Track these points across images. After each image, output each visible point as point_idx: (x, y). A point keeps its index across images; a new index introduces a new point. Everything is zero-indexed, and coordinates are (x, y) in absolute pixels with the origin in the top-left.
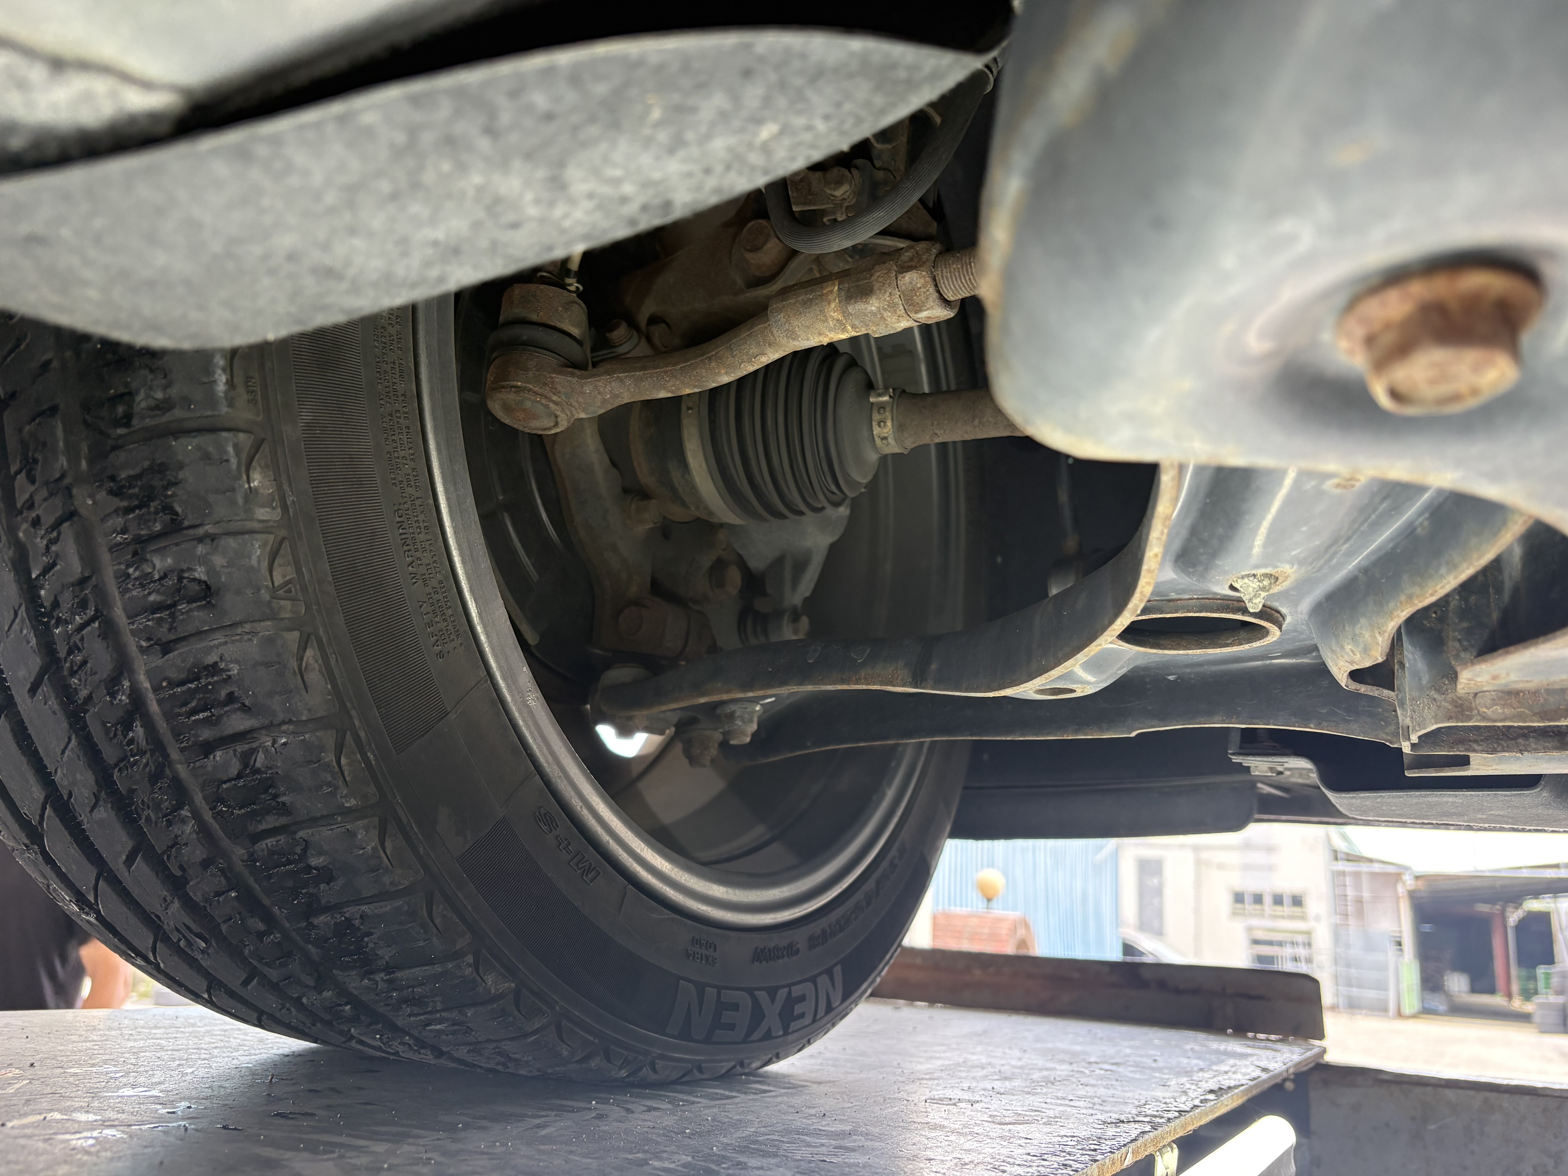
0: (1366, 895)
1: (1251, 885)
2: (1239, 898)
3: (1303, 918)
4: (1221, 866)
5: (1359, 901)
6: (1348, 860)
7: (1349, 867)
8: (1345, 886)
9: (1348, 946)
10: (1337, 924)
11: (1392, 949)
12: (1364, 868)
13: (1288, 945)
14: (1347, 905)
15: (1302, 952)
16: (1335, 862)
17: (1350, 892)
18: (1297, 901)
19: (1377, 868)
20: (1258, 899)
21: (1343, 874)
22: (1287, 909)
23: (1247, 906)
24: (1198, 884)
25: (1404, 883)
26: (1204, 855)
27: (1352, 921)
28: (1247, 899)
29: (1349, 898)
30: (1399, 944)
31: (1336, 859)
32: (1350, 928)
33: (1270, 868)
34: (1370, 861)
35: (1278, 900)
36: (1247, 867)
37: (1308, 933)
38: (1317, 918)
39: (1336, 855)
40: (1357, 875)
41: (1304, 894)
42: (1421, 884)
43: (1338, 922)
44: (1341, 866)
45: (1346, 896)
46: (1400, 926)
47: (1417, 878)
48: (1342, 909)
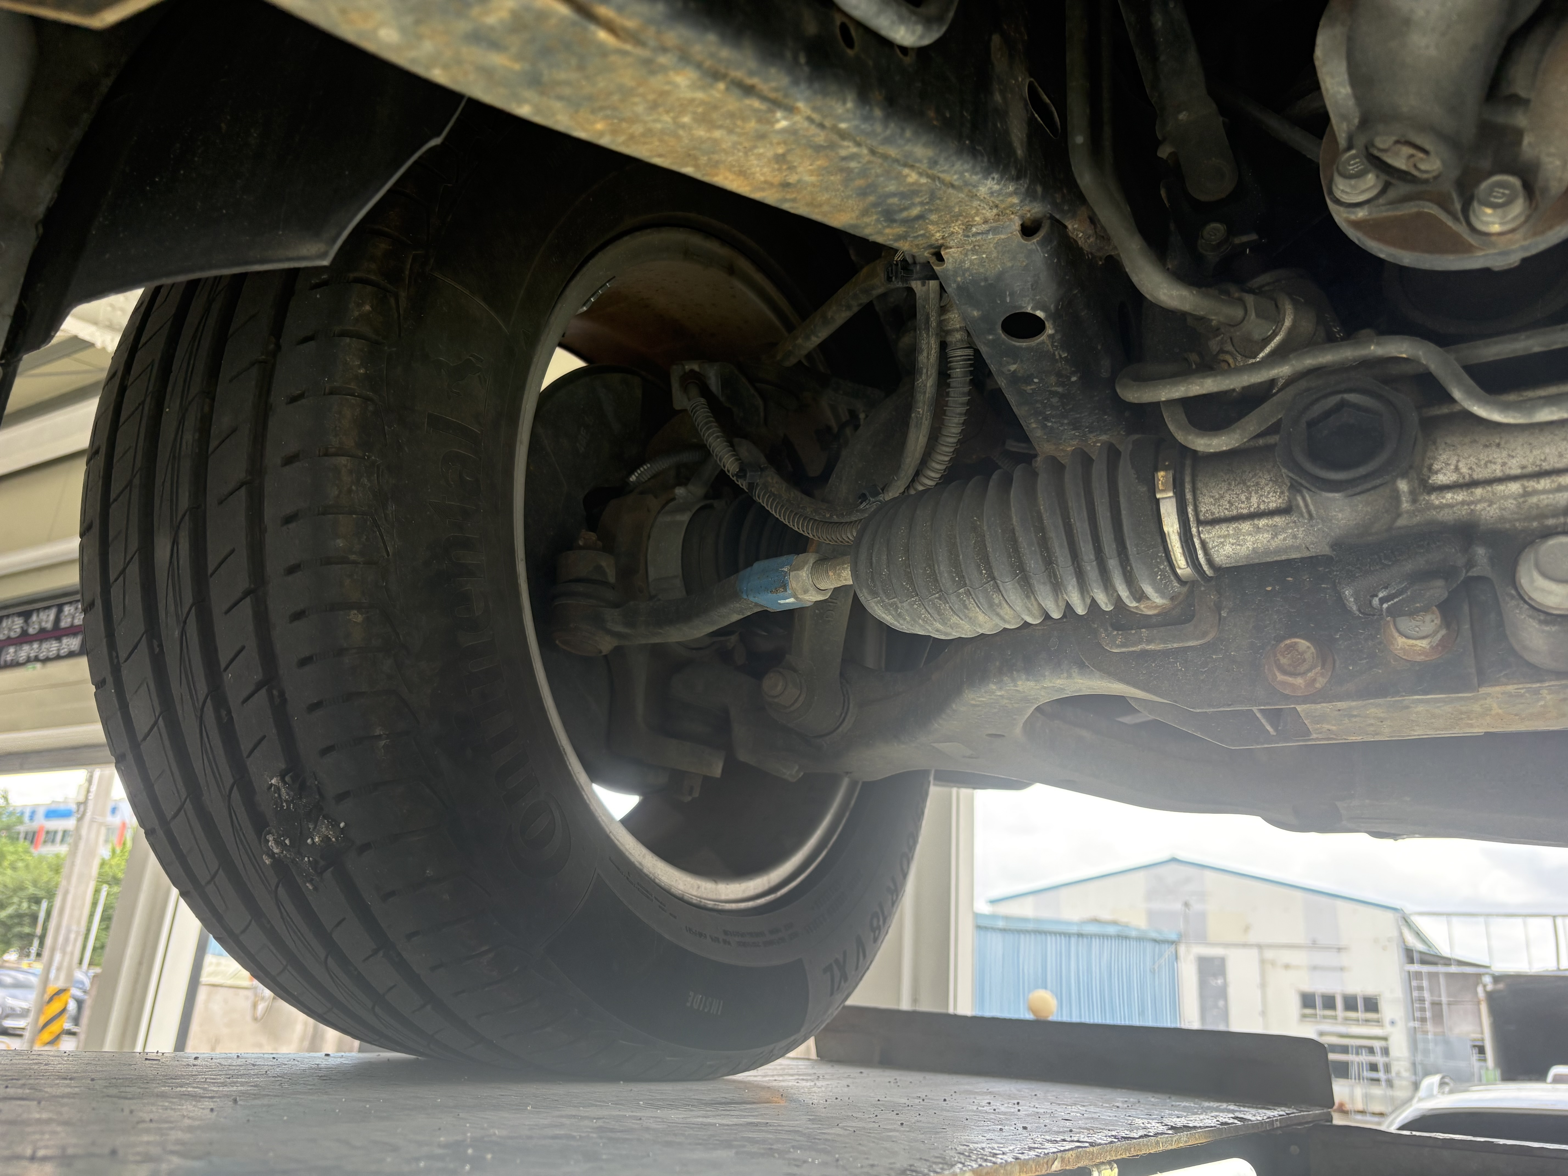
0: (1444, 999)
1: (1321, 986)
2: (1308, 1001)
3: (1379, 1022)
4: (1287, 967)
5: (1436, 1005)
6: (1423, 962)
7: (1425, 969)
8: (1420, 988)
9: (1426, 1052)
10: (1415, 1028)
11: (1475, 1057)
12: (1441, 969)
13: (1364, 1051)
14: (1423, 1010)
15: (1379, 1059)
16: (1411, 965)
17: (1426, 995)
18: (1372, 1005)
19: (1453, 969)
20: (1329, 1002)
21: (1418, 975)
22: (1361, 1015)
23: (1318, 1010)
24: (1263, 985)
25: (1485, 986)
26: (1270, 954)
27: (1429, 1026)
28: (1318, 1002)
29: (1426, 1003)
30: (1481, 1050)
31: (1411, 961)
32: (1429, 1034)
33: (1342, 969)
34: (1447, 961)
35: (1350, 1004)
36: (1315, 968)
37: (1385, 1039)
38: (1393, 1023)
39: (1410, 955)
40: (1433, 976)
41: (1379, 995)
42: (1501, 986)
43: (1417, 1026)
44: (1416, 967)
45: (1422, 1000)
46: (1482, 1033)
47: (1497, 979)
48: (1418, 1014)
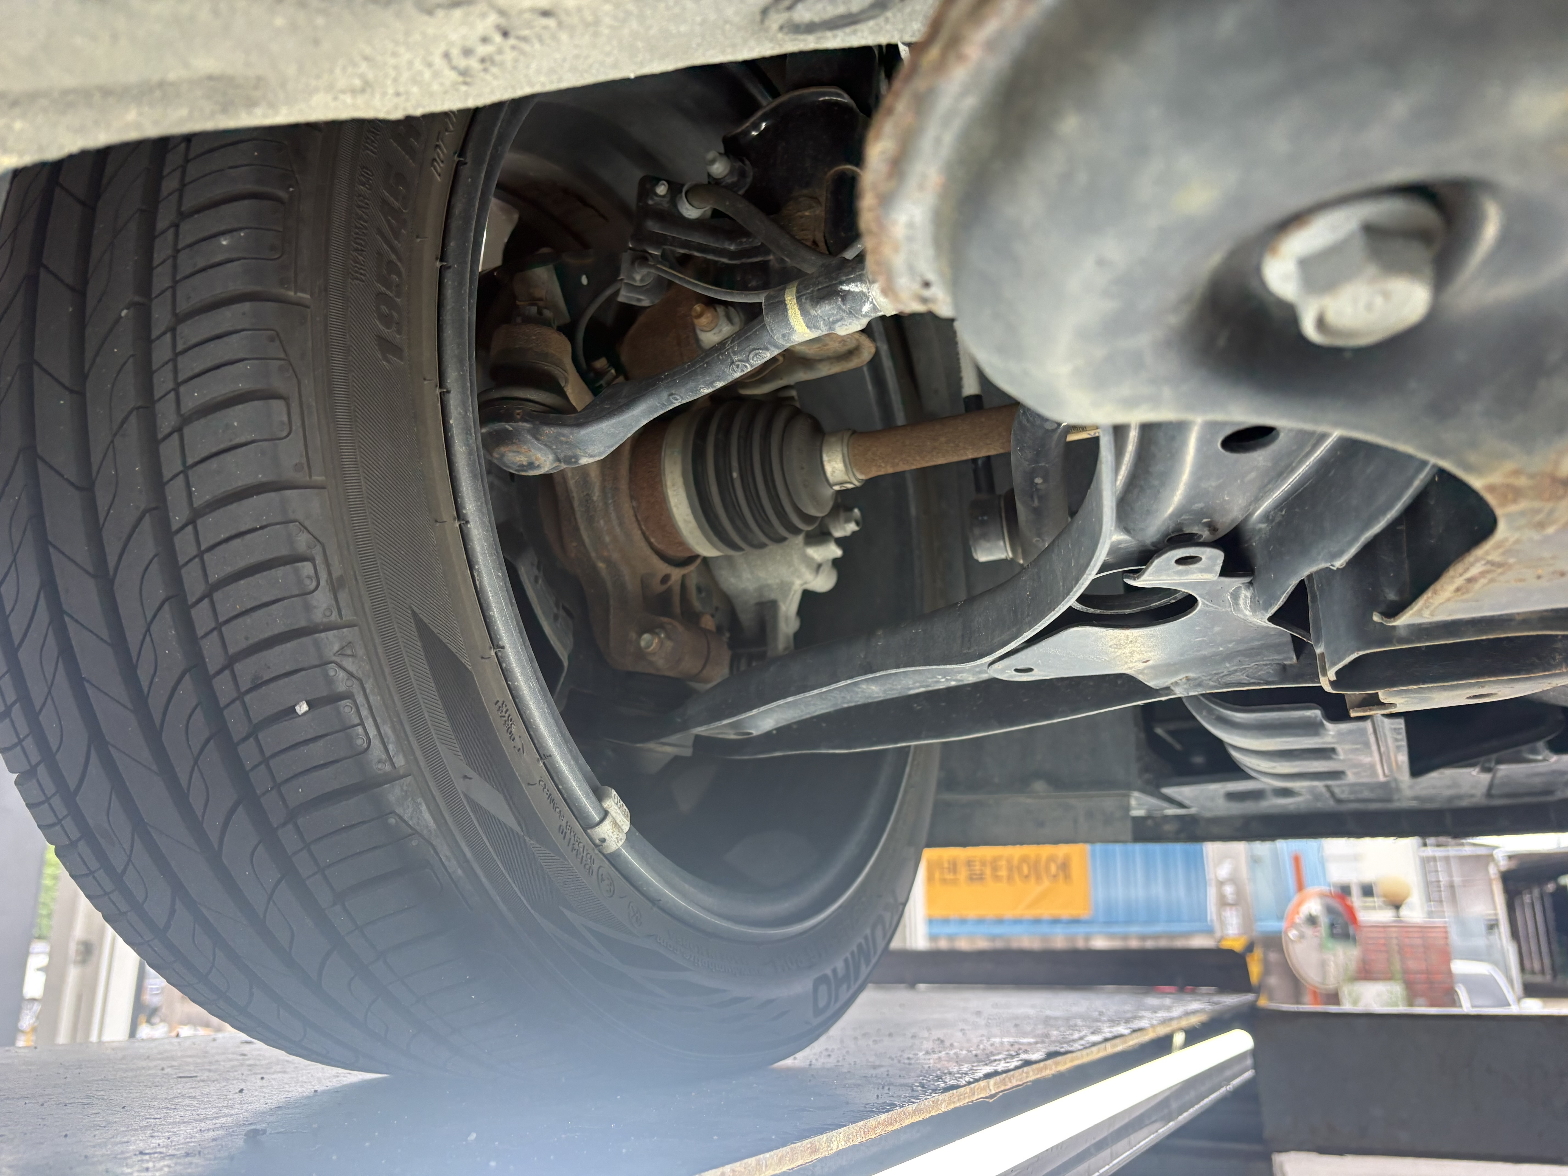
0: (1459, 879)
5: (1452, 886)
7: (1438, 852)
8: (1437, 871)
10: (1431, 911)
12: (1453, 852)
14: (1440, 891)
16: (1424, 848)
17: (1442, 878)
21: (1434, 859)
25: (1496, 864)
27: (1446, 907)
29: (1442, 884)
30: (1494, 926)
32: (1445, 914)
35: (1367, 891)
40: (1448, 860)
42: (1513, 864)
43: (1433, 909)
44: (1431, 851)
45: (1439, 881)
46: (1495, 907)
47: (1510, 857)
48: (1435, 896)
